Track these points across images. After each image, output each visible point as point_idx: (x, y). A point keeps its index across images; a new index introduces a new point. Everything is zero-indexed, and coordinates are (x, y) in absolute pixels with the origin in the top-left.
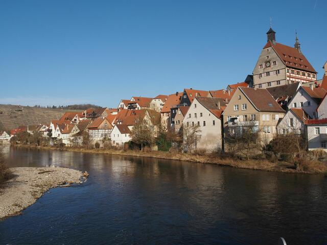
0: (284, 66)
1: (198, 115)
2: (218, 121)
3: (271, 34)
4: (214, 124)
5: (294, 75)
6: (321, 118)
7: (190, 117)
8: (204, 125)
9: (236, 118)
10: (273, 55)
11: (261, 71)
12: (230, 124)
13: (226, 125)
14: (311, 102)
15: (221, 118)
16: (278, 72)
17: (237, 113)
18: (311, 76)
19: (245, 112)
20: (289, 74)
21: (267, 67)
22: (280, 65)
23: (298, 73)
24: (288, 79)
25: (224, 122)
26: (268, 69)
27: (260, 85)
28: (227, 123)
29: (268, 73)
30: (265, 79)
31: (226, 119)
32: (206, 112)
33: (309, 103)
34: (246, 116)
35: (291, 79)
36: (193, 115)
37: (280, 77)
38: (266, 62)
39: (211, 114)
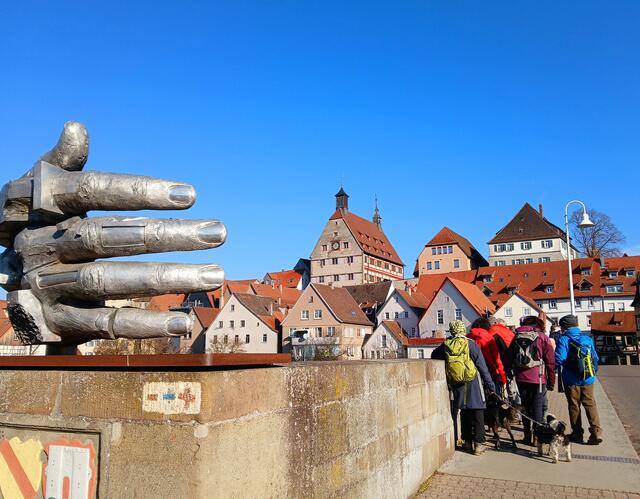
0: (360, 252)
1: (237, 324)
2: (273, 336)
3: (342, 197)
4: (265, 339)
5: (374, 267)
6: (423, 336)
7: (221, 326)
8: (248, 340)
9: (306, 332)
10: (344, 233)
11: (325, 255)
12: (295, 341)
13: (286, 343)
14: (410, 313)
15: (278, 327)
16: (350, 259)
17: (306, 324)
18: (397, 269)
19: (320, 323)
20: (365, 264)
21: (334, 250)
22: (354, 249)
23: (379, 265)
24: (365, 271)
25: (284, 338)
26: (336, 254)
27: (322, 278)
28: (289, 339)
29: (335, 261)
30: (330, 269)
31: (286, 334)
32: (252, 320)
33: (406, 314)
34: (320, 329)
35: (370, 273)
36: (227, 324)
37: (355, 267)
38: (333, 242)
39: (261, 323)
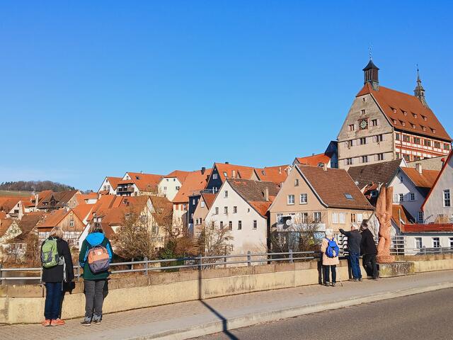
0: (390, 129)
1: (231, 210)
2: (262, 222)
3: (371, 71)
4: (255, 226)
5: (409, 144)
6: (427, 222)
7: (217, 213)
8: (240, 227)
9: (289, 218)
10: (372, 109)
11: (352, 135)
12: (280, 227)
13: (274, 229)
14: (416, 194)
15: (268, 215)
16: (379, 138)
17: (292, 209)
18: (442, 145)
19: (305, 208)
20: (399, 142)
21: (361, 129)
22: (383, 126)
23: (416, 141)
24: (398, 150)
25: (272, 224)
26: (364, 133)
27: (349, 159)
28: (275, 225)
29: (363, 140)
30: (358, 149)
31: (275, 219)
32: (243, 205)
33: (412, 195)
34: (306, 214)
35: (404, 151)
36: (222, 210)
37: (384, 146)
38: (361, 121)
39: (251, 209)
